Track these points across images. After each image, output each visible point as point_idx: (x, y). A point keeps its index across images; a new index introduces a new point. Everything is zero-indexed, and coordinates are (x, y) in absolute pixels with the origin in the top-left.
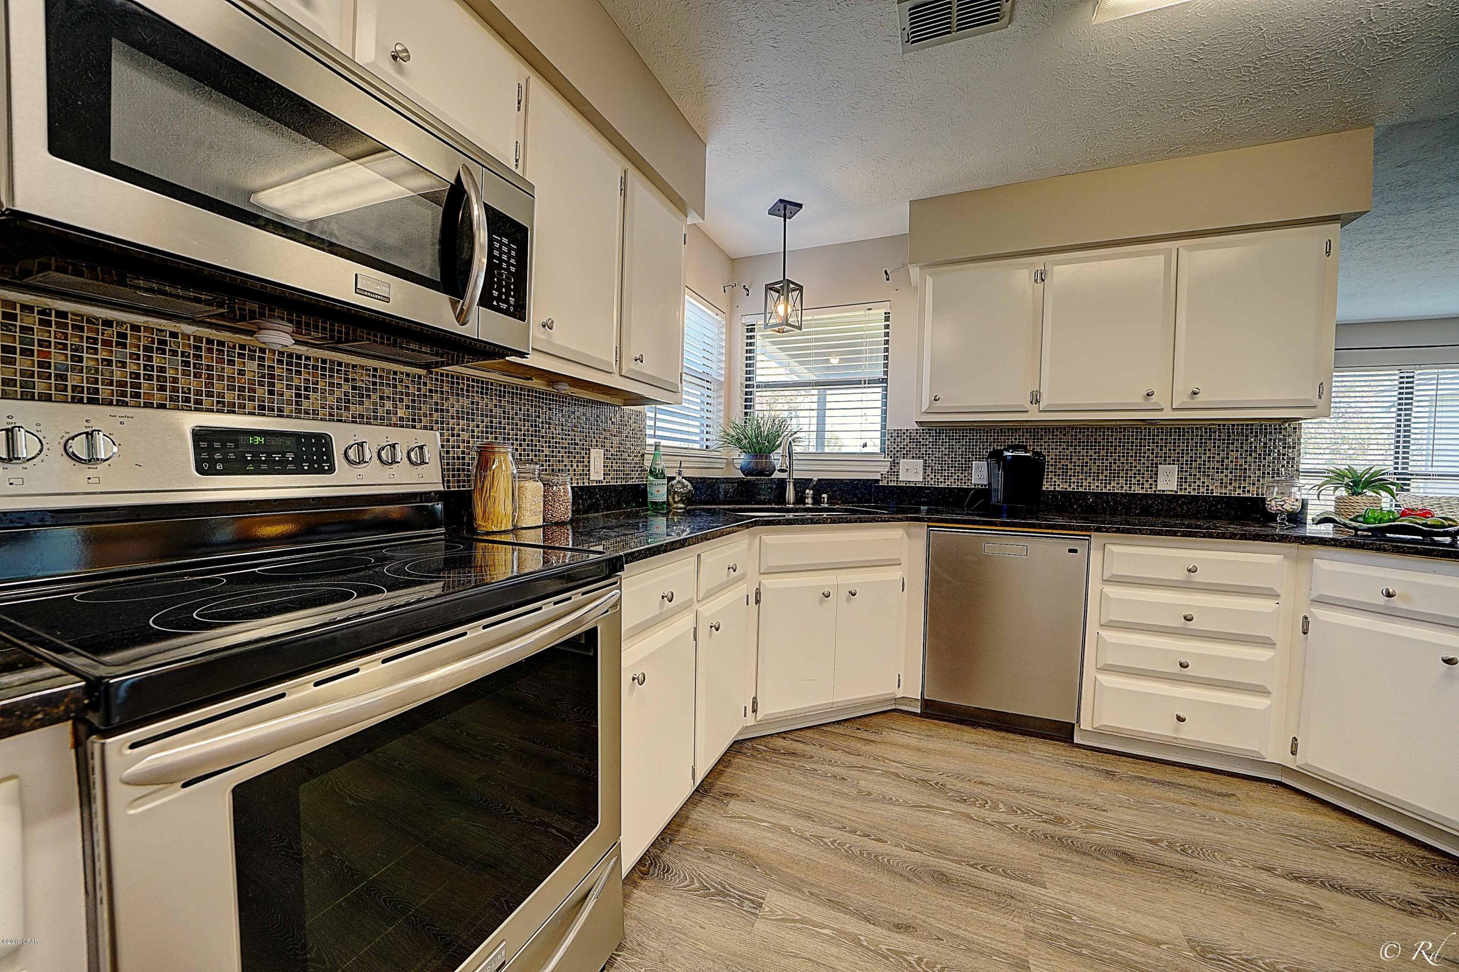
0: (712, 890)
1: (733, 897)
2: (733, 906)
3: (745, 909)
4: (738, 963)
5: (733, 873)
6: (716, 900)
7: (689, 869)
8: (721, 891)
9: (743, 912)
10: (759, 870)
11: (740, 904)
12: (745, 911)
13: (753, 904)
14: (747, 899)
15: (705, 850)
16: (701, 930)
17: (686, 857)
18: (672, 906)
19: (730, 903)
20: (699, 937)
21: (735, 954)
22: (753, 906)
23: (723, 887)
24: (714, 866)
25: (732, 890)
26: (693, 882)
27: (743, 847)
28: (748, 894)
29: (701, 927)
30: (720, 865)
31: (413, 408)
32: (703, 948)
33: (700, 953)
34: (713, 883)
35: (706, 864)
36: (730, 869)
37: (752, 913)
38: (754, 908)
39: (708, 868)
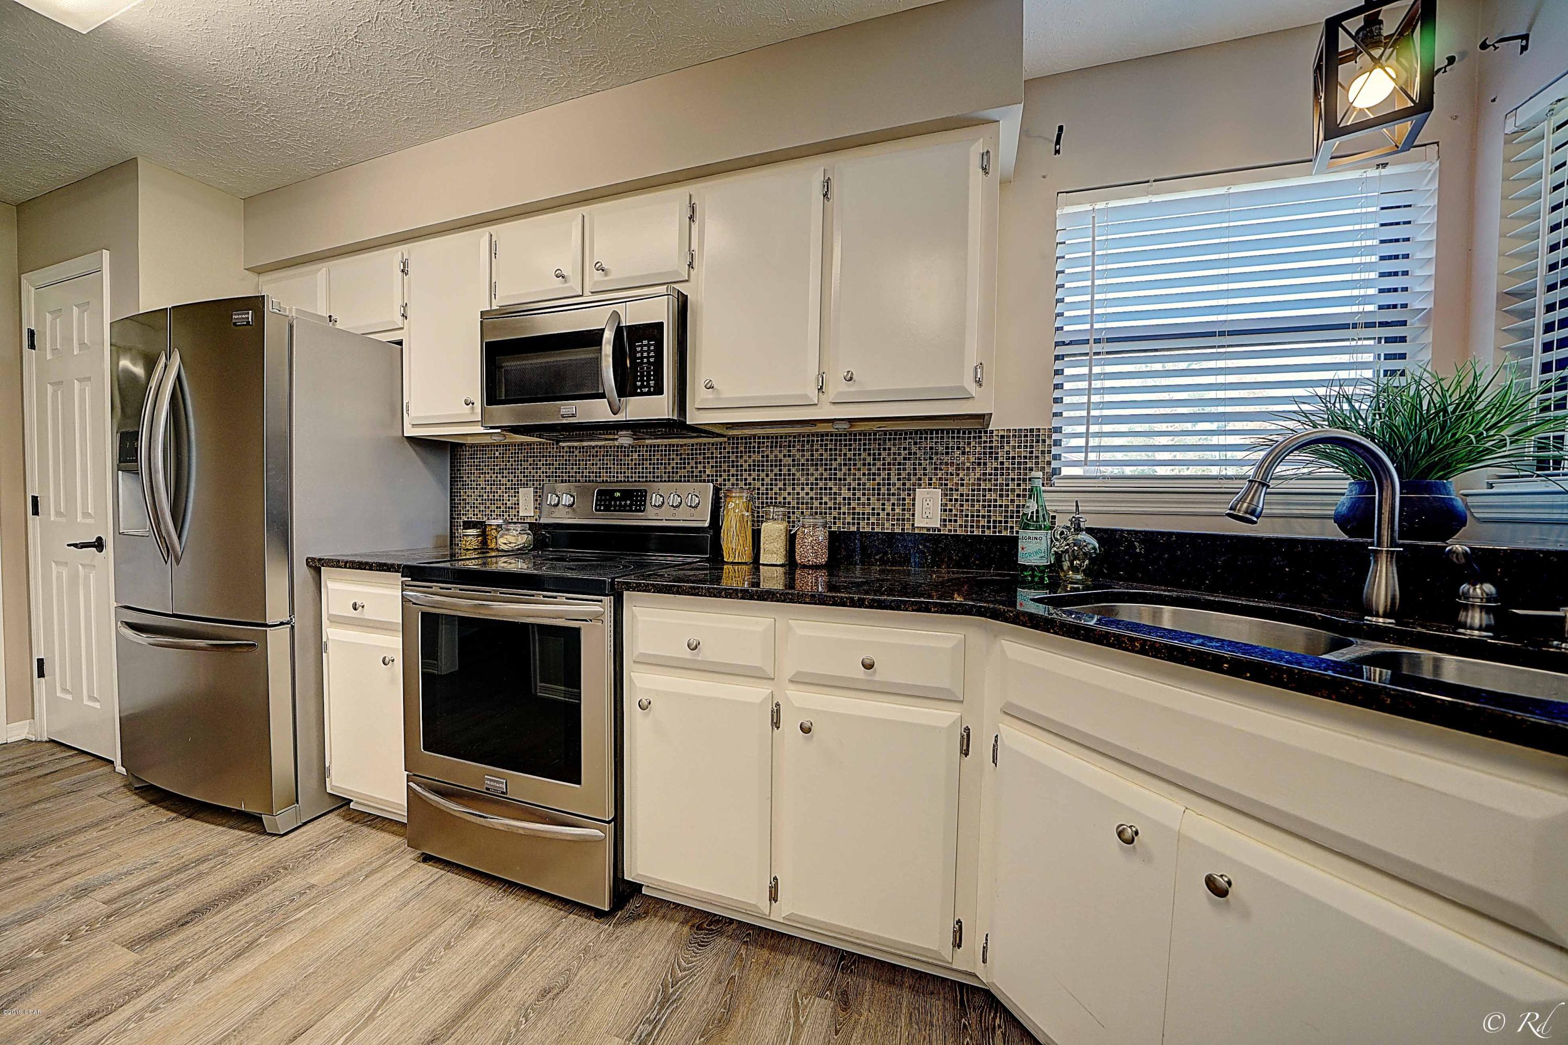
0: (671, 991)
1: (658, 1013)
2: (647, 1013)
3: (640, 1027)
4: (575, 1022)
5: (695, 1010)
6: (657, 996)
7: (703, 964)
8: (669, 1000)
9: (636, 1025)
10: (697, 1042)
11: (649, 1021)
12: (638, 1027)
13: (646, 1035)
14: (654, 1028)
15: (733, 978)
16: (622, 984)
17: (721, 959)
18: (656, 956)
19: (651, 1008)
20: (613, 984)
21: (587, 1017)
22: (643, 1035)
23: (672, 1003)
24: (706, 989)
25: (669, 1011)
26: (684, 970)
27: (740, 1021)
28: (661, 1029)
29: (626, 984)
30: (708, 995)
31: (716, 467)
32: (601, 988)
33: (596, 986)
34: (680, 990)
35: (710, 980)
36: (701, 1006)
37: (634, 1034)
38: (641, 1036)
39: (703, 983)
